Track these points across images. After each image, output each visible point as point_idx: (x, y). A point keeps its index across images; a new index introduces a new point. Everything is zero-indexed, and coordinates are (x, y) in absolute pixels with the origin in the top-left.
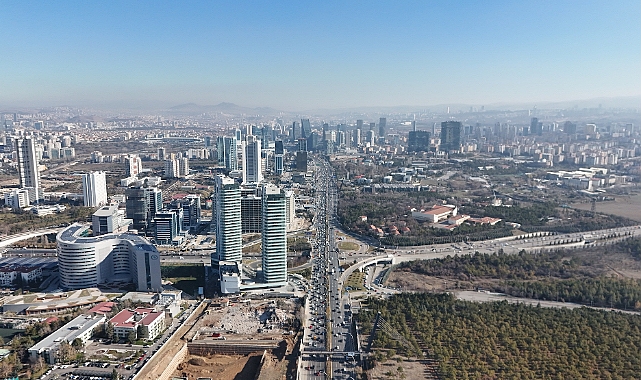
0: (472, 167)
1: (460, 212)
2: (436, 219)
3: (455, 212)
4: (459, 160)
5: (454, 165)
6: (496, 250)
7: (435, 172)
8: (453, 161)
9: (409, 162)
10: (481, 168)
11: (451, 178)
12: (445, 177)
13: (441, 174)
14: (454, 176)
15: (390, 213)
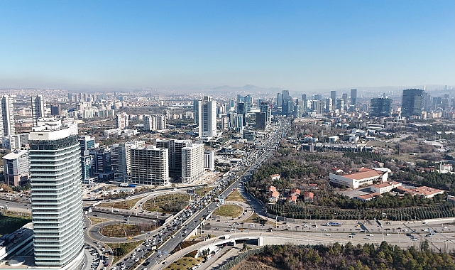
0: (430, 131)
1: (391, 178)
2: (356, 184)
3: (385, 178)
4: (417, 125)
5: (411, 129)
6: (416, 243)
7: (387, 134)
8: (411, 126)
9: (365, 125)
10: (439, 133)
11: (403, 140)
12: (396, 140)
13: (393, 136)
14: (407, 139)
15: (309, 174)
